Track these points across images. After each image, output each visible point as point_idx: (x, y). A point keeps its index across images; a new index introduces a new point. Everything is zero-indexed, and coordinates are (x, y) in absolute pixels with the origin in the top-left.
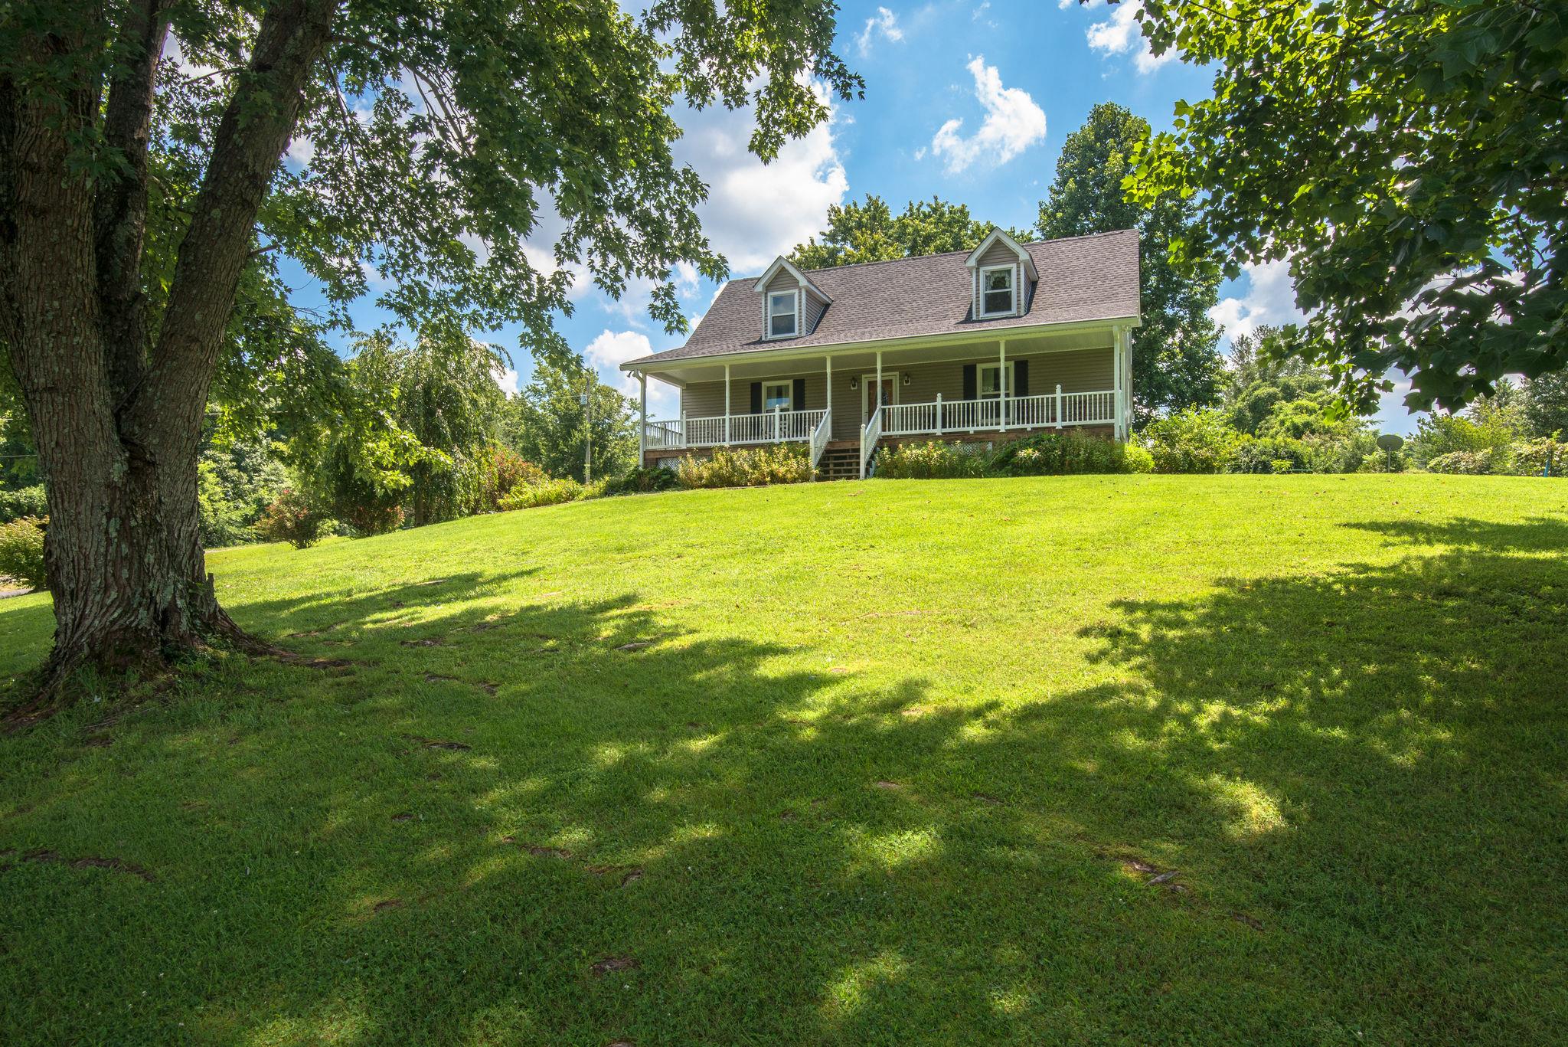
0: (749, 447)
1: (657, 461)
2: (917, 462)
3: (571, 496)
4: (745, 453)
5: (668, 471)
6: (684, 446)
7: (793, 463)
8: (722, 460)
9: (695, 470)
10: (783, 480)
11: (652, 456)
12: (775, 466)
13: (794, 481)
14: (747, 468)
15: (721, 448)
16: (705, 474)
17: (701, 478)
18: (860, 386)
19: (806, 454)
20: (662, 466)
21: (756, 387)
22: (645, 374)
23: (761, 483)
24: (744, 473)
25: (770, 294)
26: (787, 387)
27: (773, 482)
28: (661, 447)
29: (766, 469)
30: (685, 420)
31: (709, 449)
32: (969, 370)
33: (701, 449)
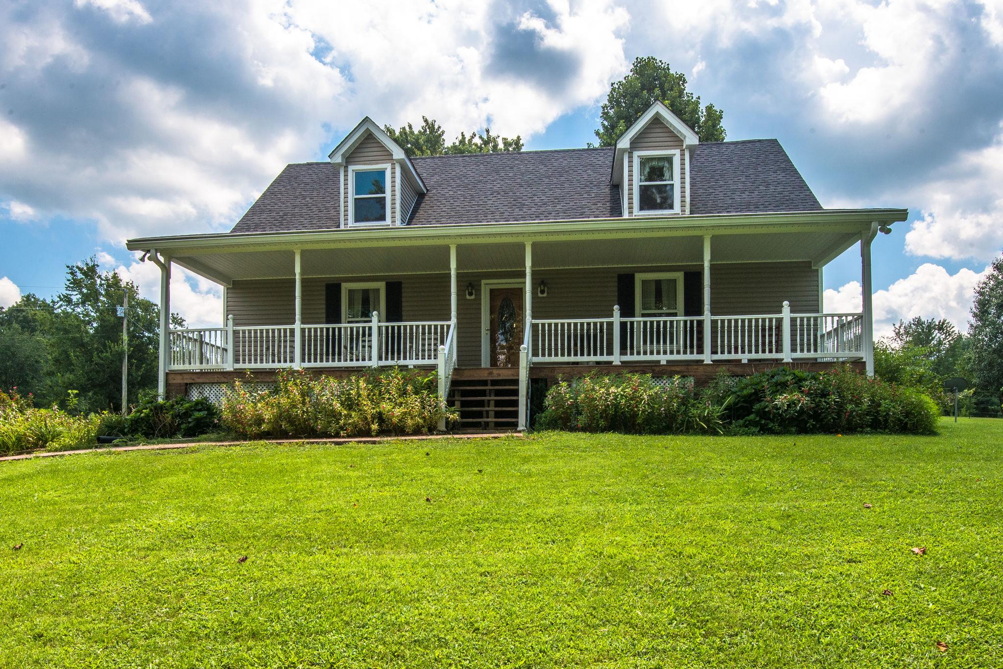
0: (340, 373)
1: (186, 388)
2: (616, 406)
3: (41, 441)
4: (333, 382)
5: (204, 405)
6: (229, 367)
7: (414, 402)
8: (296, 392)
9: (249, 407)
10: (399, 430)
11: (178, 380)
12: (386, 406)
13: (417, 431)
14: (337, 406)
15: (292, 372)
16: (267, 415)
17: (259, 421)
18: (479, 295)
19: (432, 387)
20: (195, 396)
21: (333, 291)
22: (169, 259)
23: (362, 432)
24: (334, 415)
25: (351, 168)
26: (377, 291)
27: (382, 432)
28: (196, 366)
29: (369, 408)
30: (231, 328)
31: (272, 372)
32: (625, 282)
33: (257, 373)
